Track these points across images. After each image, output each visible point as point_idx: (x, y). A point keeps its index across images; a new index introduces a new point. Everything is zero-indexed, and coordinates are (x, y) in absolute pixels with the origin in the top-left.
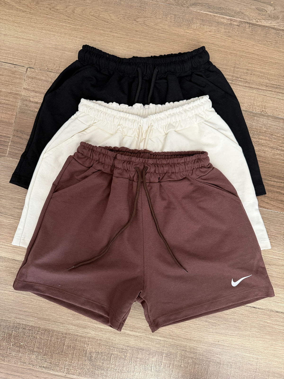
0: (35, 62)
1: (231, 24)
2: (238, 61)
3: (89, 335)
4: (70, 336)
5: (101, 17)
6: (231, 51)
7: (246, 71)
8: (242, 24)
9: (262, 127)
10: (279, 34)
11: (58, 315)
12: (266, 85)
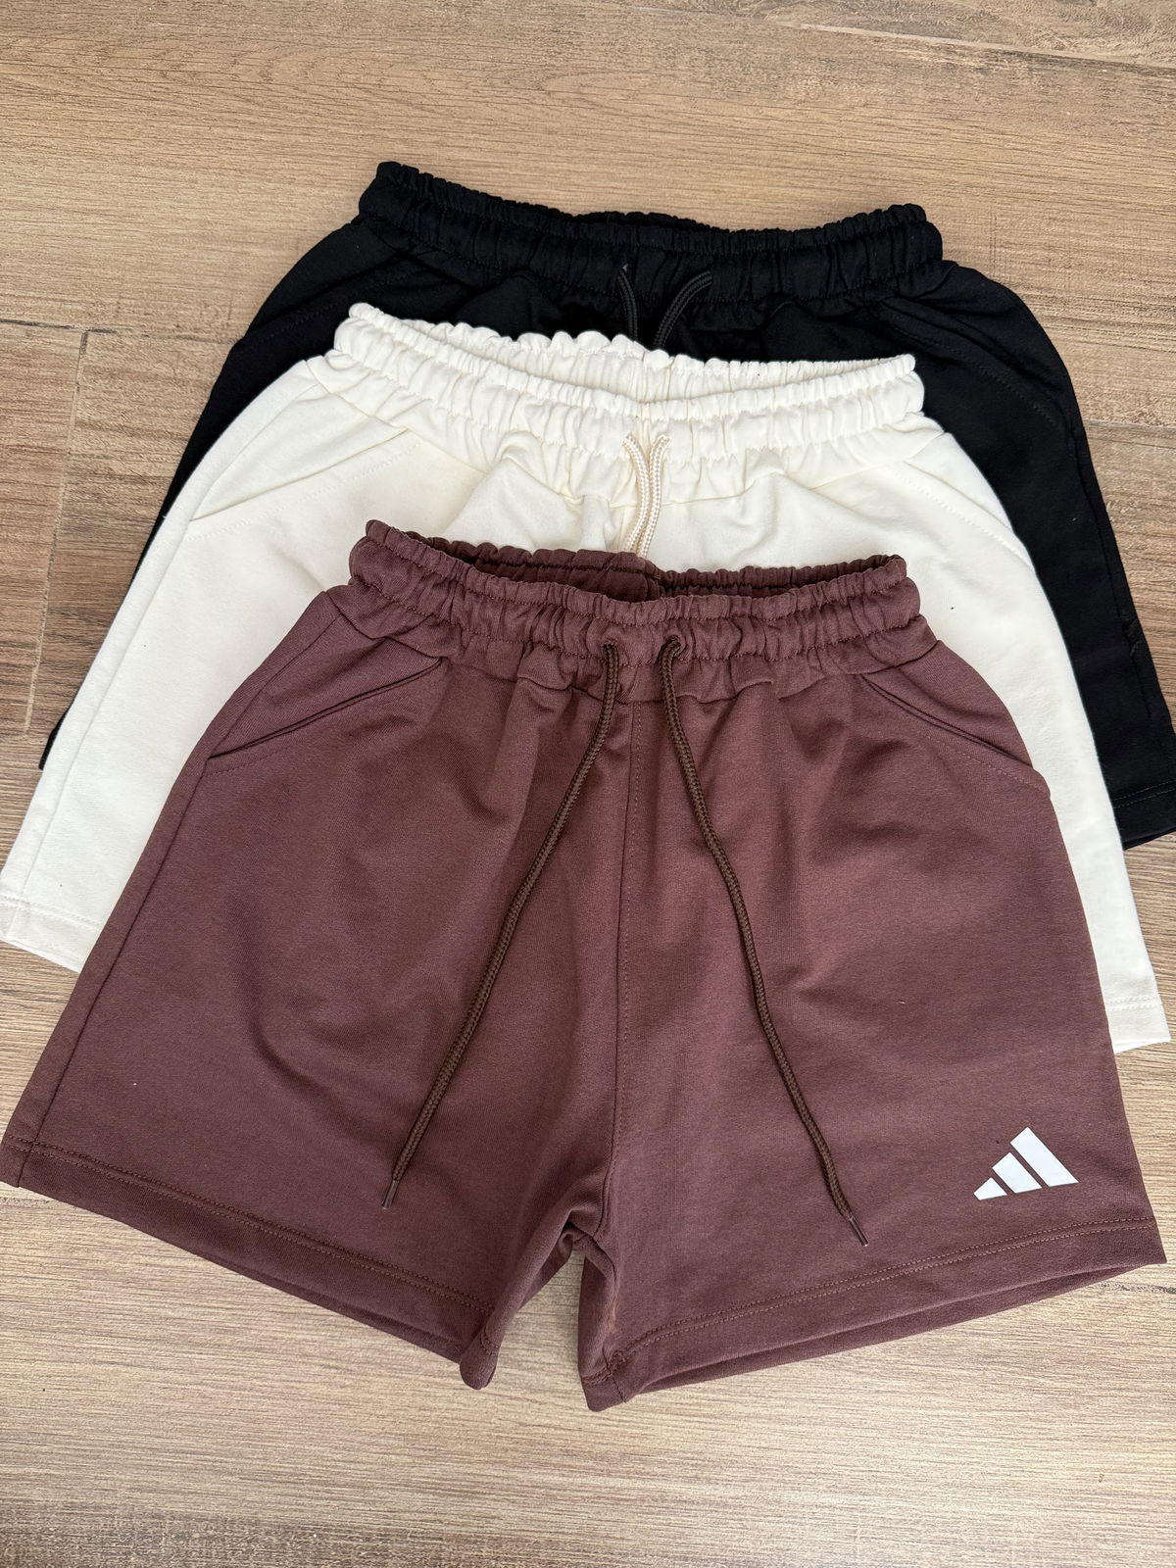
0: (118, 303)
1: (950, 67)
2: (1001, 216)
3: (495, 1528)
4: (405, 1545)
5: (391, 89)
6: (969, 179)
7: (1046, 253)
8: (999, 63)
9: (1147, 484)
10: (1160, 90)
11: (336, 1448)
12: (1136, 305)
